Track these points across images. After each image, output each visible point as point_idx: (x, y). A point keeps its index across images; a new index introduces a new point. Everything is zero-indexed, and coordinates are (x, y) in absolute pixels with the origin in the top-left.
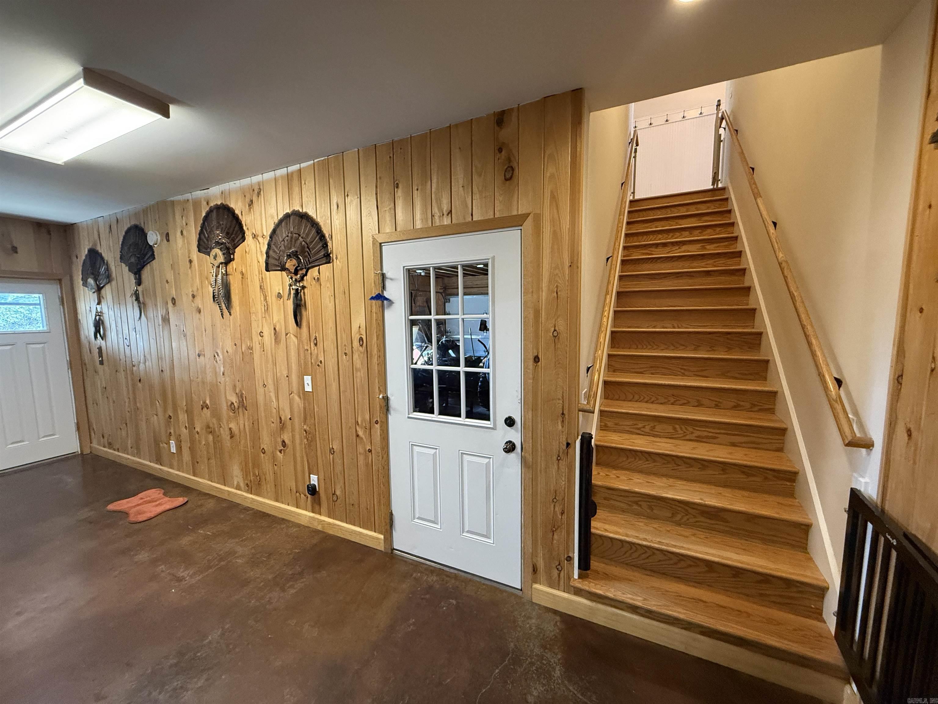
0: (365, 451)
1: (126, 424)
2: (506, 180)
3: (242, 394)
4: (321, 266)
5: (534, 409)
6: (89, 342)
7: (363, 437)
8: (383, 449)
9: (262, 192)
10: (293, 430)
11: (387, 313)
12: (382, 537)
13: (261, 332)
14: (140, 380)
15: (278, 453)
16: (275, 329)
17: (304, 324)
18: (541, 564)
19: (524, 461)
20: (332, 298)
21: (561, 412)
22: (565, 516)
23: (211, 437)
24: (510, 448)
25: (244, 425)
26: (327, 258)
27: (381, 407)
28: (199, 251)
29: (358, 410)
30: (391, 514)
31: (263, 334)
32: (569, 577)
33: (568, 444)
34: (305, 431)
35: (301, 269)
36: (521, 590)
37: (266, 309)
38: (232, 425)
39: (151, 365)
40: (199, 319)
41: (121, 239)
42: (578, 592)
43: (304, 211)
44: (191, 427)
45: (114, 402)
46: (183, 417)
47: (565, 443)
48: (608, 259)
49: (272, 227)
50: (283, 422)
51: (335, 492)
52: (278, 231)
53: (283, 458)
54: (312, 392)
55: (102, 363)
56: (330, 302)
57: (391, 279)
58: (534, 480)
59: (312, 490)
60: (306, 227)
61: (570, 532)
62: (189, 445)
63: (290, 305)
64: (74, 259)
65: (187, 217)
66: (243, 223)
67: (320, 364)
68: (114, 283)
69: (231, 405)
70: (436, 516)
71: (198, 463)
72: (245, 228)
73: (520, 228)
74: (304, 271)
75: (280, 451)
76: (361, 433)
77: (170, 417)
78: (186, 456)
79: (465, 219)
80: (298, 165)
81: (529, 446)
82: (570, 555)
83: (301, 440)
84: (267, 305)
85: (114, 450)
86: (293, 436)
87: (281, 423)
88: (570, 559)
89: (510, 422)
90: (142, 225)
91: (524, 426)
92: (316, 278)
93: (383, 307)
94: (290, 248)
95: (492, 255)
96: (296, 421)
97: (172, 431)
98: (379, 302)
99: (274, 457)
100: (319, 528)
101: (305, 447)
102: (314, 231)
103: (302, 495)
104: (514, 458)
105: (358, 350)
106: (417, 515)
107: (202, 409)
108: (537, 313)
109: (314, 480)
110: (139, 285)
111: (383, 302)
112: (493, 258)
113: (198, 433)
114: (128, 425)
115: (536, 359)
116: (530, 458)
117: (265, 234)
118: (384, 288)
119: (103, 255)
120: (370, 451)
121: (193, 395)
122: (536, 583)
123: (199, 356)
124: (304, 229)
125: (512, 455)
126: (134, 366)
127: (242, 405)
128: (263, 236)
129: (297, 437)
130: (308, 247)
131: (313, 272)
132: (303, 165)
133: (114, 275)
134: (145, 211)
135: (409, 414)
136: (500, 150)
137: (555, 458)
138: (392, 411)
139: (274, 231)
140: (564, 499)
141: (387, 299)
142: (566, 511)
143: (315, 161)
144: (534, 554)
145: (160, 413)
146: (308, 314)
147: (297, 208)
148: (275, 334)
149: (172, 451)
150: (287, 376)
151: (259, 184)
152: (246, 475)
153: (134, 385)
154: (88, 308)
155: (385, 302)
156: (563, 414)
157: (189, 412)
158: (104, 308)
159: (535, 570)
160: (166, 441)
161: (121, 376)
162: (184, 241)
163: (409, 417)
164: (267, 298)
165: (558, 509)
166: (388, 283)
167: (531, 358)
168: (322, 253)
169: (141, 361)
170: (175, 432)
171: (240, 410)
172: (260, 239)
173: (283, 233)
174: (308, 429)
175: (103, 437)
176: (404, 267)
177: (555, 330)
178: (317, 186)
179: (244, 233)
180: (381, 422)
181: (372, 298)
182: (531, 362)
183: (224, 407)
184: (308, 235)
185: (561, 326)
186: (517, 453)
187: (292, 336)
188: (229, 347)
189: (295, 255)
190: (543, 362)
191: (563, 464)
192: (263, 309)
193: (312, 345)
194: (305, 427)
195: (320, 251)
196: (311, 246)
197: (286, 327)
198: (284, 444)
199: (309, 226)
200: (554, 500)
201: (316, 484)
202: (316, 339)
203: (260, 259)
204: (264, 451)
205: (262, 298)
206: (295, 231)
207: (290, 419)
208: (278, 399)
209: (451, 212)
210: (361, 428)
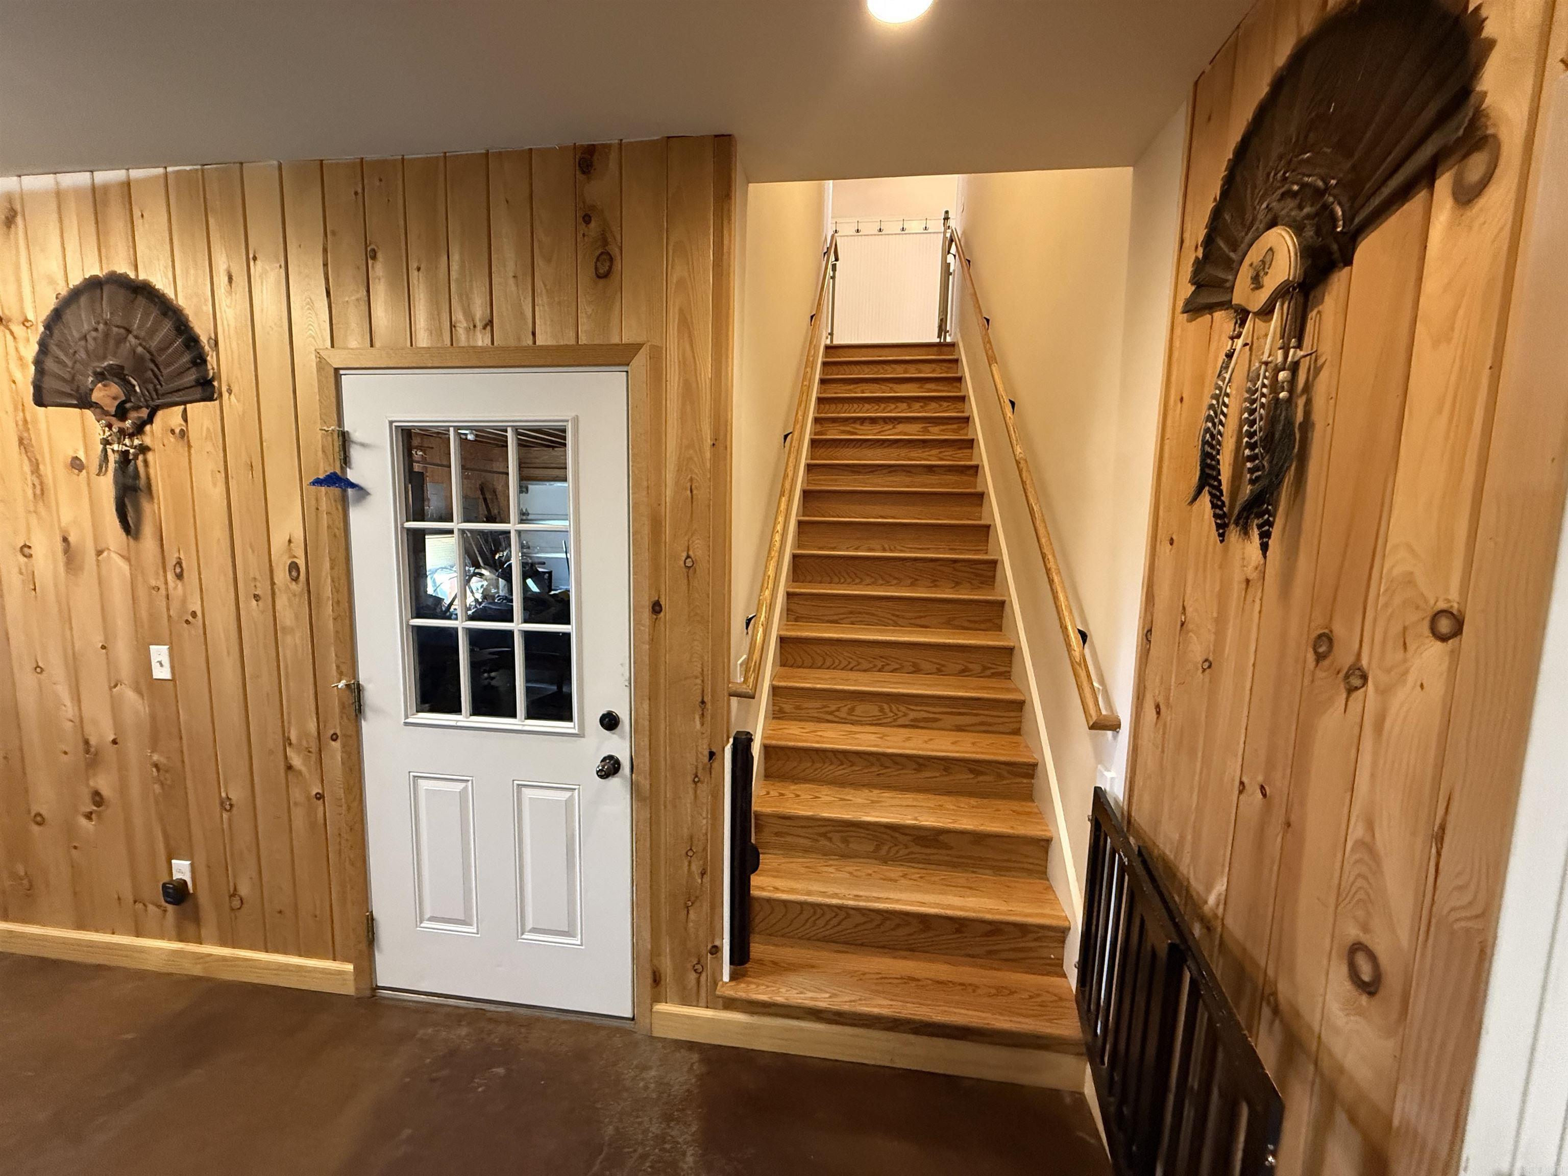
0: (308, 798)
2: (600, 276)
4: (188, 406)
5: (653, 698)
7: (303, 769)
8: (348, 789)
9: (19, 220)
10: (122, 767)
11: (356, 515)
12: (350, 967)
13: (25, 546)
15: (83, 821)
16: (65, 540)
17: (148, 530)
18: (667, 966)
19: (635, 789)
20: (221, 477)
21: (700, 700)
22: (707, 878)
24: (610, 768)
26: (206, 389)
27: (343, 706)
29: (289, 714)
30: (371, 919)
31: (32, 552)
32: (715, 981)
33: (712, 755)
34: (156, 766)
35: (137, 408)
36: (633, 1019)
37: (38, 492)
42: (730, 1004)
43: (142, 277)
47: (706, 753)
48: (786, 437)
49: (52, 304)
50: (92, 750)
51: (235, 889)
52: (68, 316)
53: (96, 831)
54: (173, 680)
56: (215, 484)
57: (363, 445)
58: (654, 822)
59: (177, 893)
60: (146, 315)
61: (716, 905)
63: (106, 486)
67: (190, 619)
70: (467, 908)
73: (625, 369)
74: (144, 413)
75: (89, 816)
76: (297, 761)
79: (519, 339)
80: (124, 171)
81: (644, 763)
82: (717, 943)
83: (145, 787)
84: (42, 483)
86: (124, 781)
87: (87, 752)
88: (716, 950)
89: (610, 722)
91: (636, 728)
92: (177, 431)
93: (344, 501)
94: (104, 358)
95: (573, 414)
96: (131, 746)
98: (335, 491)
99: (70, 830)
100: (197, 971)
101: (156, 802)
102: (167, 327)
103: (150, 907)
104: (618, 785)
105: (288, 588)
106: (427, 916)
108: (657, 523)
109: (181, 869)
111: (345, 491)
112: (576, 420)
115: (656, 608)
116: (645, 784)
117: (31, 316)
118: (346, 461)
120: (320, 797)
122: (660, 1002)
124: (141, 318)
125: (615, 782)
128: (25, 322)
129: (134, 780)
130: (153, 361)
131: (170, 417)
132: (135, 174)
135: (407, 717)
136: (587, 219)
137: (690, 779)
138: (368, 713)
139: (57, 316)
140: (705, 849)
141: (353, 485)
142: (710, 870)
143: (170, 169)
144: (655, 952)
146: (158, 509)
147: (123, 267)
148: (66, 551)
150: (103, 647)
151: (10, 197)
155: (350, 491)
156: (703, 702)
159: (656, 980)
163: (406, 724)
164: (41, 467)
165: (696, 868)
166: (355, 453)
167: (646, 603)
168: (191, 377)
172: (18, 329)
173: (83, 321)
174: (163, 760)
176: (391, 423)
177: (688, 557)
178: (174, 227)
180: (345, 736)
181: (318, 482)
182: (646, 614)
184: (152, 332)
185: (699, 550)
186: (623, 777)
187: (113, 555)
189: (117, 374)
190: (667, 612)
191: (703, 789)
192: (30, 493)
193: (170, 577)
194: (155, 757)
195: (180, 374)
196: (160, 359)
197: (96, 539)
198: (98, 798)
199: (155, 313)
200: (689, 854)
201: (188, 878)
202: (179, 563)
203: (18, 375)
204: (40, 819)
205: (27, 468)
206: (118, 320)
207: (114, 742)
208: (77, 699)
209: (490, 323)
210: (299, 751)
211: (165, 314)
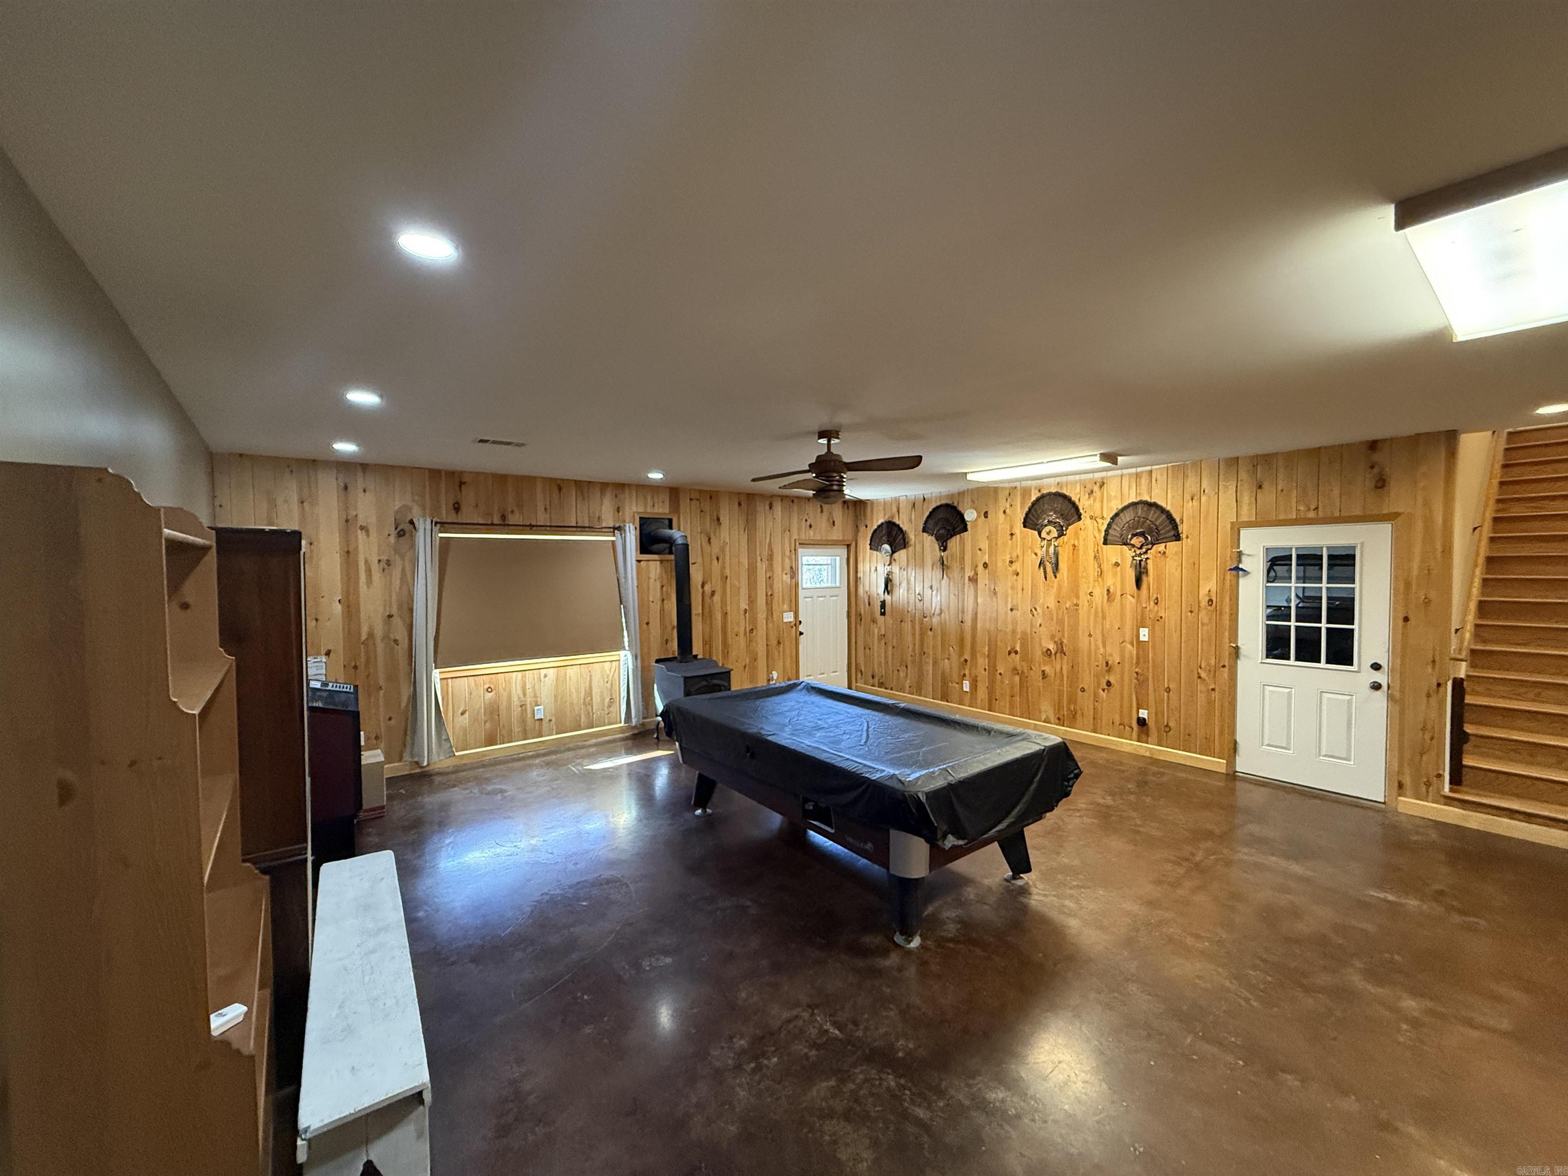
0: (1208, 690)
1: (907, 667)
2: (1377, 487)
3: (1062, 643)
4: (1168, 544)
5: (1403, 657)
6: (869, 597)
7: (1207, 679)
8: (1230, 688)
9: (1105, 485)
10: (1122, 674)
11: (1242, 581)
12: (1225, 761)
13: (1091, 592)
14: (931, 629)
15: (1102, 692)
16: (1108, 590)
17: (1144, 586)
18: (1407, 780)
19: (1390, 698)
20: (1179, 568)
21: (1432, 660)
22: (1434, 742)
23: (1017, 678)
24: (1376, 687)
25: (1061, 668)
26: (1177, 537)
27: (1230, 654)
28: (1025, 526)
29: (1201, 656)
30: (1235, 743)
31: (1094, 594)
32: (1441, 787)
33: (1439, 685)
34: (1137, 673)
35: (1147, 545)
36: (1385, 802)
37: (1099, 574)
38: (1047, 669)
39: (947, 617)
40: (1016, 580)
41: (927, 514)
42: (1449, 801)
43: (1152, 501)
44: (992, 669)
45: (893, 647)
46: (982, 662)
47: (1435, 684)
48: (1475, 529)
49: (1115, 511)
50: (1109, 665)
51: (1167, 724)
52: (1121, 515)
53: (1107, 696)
54: (1148, 642)
55: (883, 614)
56: (1176, 572)
57: (1248, 555)
58: (1402, 713)
59: (1142, 722)
60: (1155, 513)
61: (1441, 753)
62: (987, 684)
63: (1130, 572)
64: (862, 528)
65: (1012, 500)
66: (1081, 508)
67: (1159, 619)
68: (911, 549)
69: (1047, 651)
70: (1289, 742)
71: (996, 700)
72: (1081, 511)
73: (1391, 522)
74: (1150, 546)
75: (1104, 690)
76: (1203, 675)
77: (966, 661)
78: (982, 693)
79: (1333, 514)
80: (1150, 467)
81: (1397, 686)
82: (1441, 772)
83: (1131, 681)
84: (1101, 572)
85: (886, 688)
86: (1122, 678)
87: (1107, 666)
88: (1439, 776)
89: (1376, 667)
90: (955, 504)
91: (1392, 671)
92: (1162, 552)
93: (1238, 577)
94: (1137, 529)
95: (1360, 541)
96: (1127, 666)
97: (967, 672)
98: (1234, 572)
99: (1096, 695)
100: (1148, 754)
101: (1135, 687)
102: (1164, 517)
103: (1127, 728)
104: (1381, 696)
105: (1206, 608)
106: (1266, 742)
107: (1009, 654)
108: (1408, 585)
109: (1143, 713)
110: (944, 550)
111: (1238, 572)
112: (1362, 544)
113: (1000, 674)
114: (909, 667)
115: (1406, 619)
116: (1397, 695)
117: (1105, 516)
118: (1240, 561)
119: (901, 526)
120: (1213, 690)
121: (998, 643)
122: (1402, 796)
123: (1012, 610)
124: (1153, 515)
125: (1378, 693)
126: (925, 617)
127: (1061, 650)
128: (1103, 518)
129: (1126, 678)
130: (1156, 529)
131: (1161, 547)
132: (1154, 467)
133: (912, 542)
134: (961, 494)
135: (1261, 660)
136: (1372, 467)
137: (1425, 694)
138: (1241, 657)
139: (1117, 515)
140: (1433, 727)
141: (1242, 570)
143: (1169, 465)
144: (1400, 772)
145: (954, 656)
146: (1150, 579)
147: (1146, 498)
148: (1108, 594)
149: (965, 689)
150: (1119, 628)
151: (1103, 478)
152: (1059, 710)
153: (922, 634)
154: (873, 569)
155: (1241, 572)
156: (1433, 662)
157: (992, 657)
158: (896, 569)
159: (1401, 786)
160: (957, 681)
161: (907, 626)
162: (1006, 518)
163: (1261, 663)
164: (1102, 566)
165: (1427, 736)
166: (1244, 558)
167: (1401, 616)
168: (1172, 533)
169: (936, 613)
170: (970, 674)
171: (1058, 655)
172: (1100, 521)
173: (1127, 517)
174: (1140, 671)
175: (873, 677)
176: (1264, 547)
177: (1426, 598)
178: (1169, 483)
179: (1081, 515)
180: (1229, 666)
181: (1231, 569)
182: (1400, 622)
183: (1038, 653)
184: (1157, 519)
185: (1433, 595)
186: (1384, 692)
187: (1130, 596)
188: (1052, 603)
189: (1142, 534)
190: (1412, 621)
191: (1434, 701)
192: (1096, 574)
193: (1152, 603)
194: (1137, 670)
195: (1169, 531)
196: (1160, 528)
197: (1122, 589)
198: (1109, 684)
199: (1158, 512)
200: (1424, 729)
201: (1146, 717)
202: (1157, 599)
203: (1097, 535)
204: (1083, 690)
205: (1096, 566)
206: (1143, 516)
207: (1119, 663)
208: (1104, 646)
209: (1317, 508)
210: (1205, 671)
211: (1162, 512)
